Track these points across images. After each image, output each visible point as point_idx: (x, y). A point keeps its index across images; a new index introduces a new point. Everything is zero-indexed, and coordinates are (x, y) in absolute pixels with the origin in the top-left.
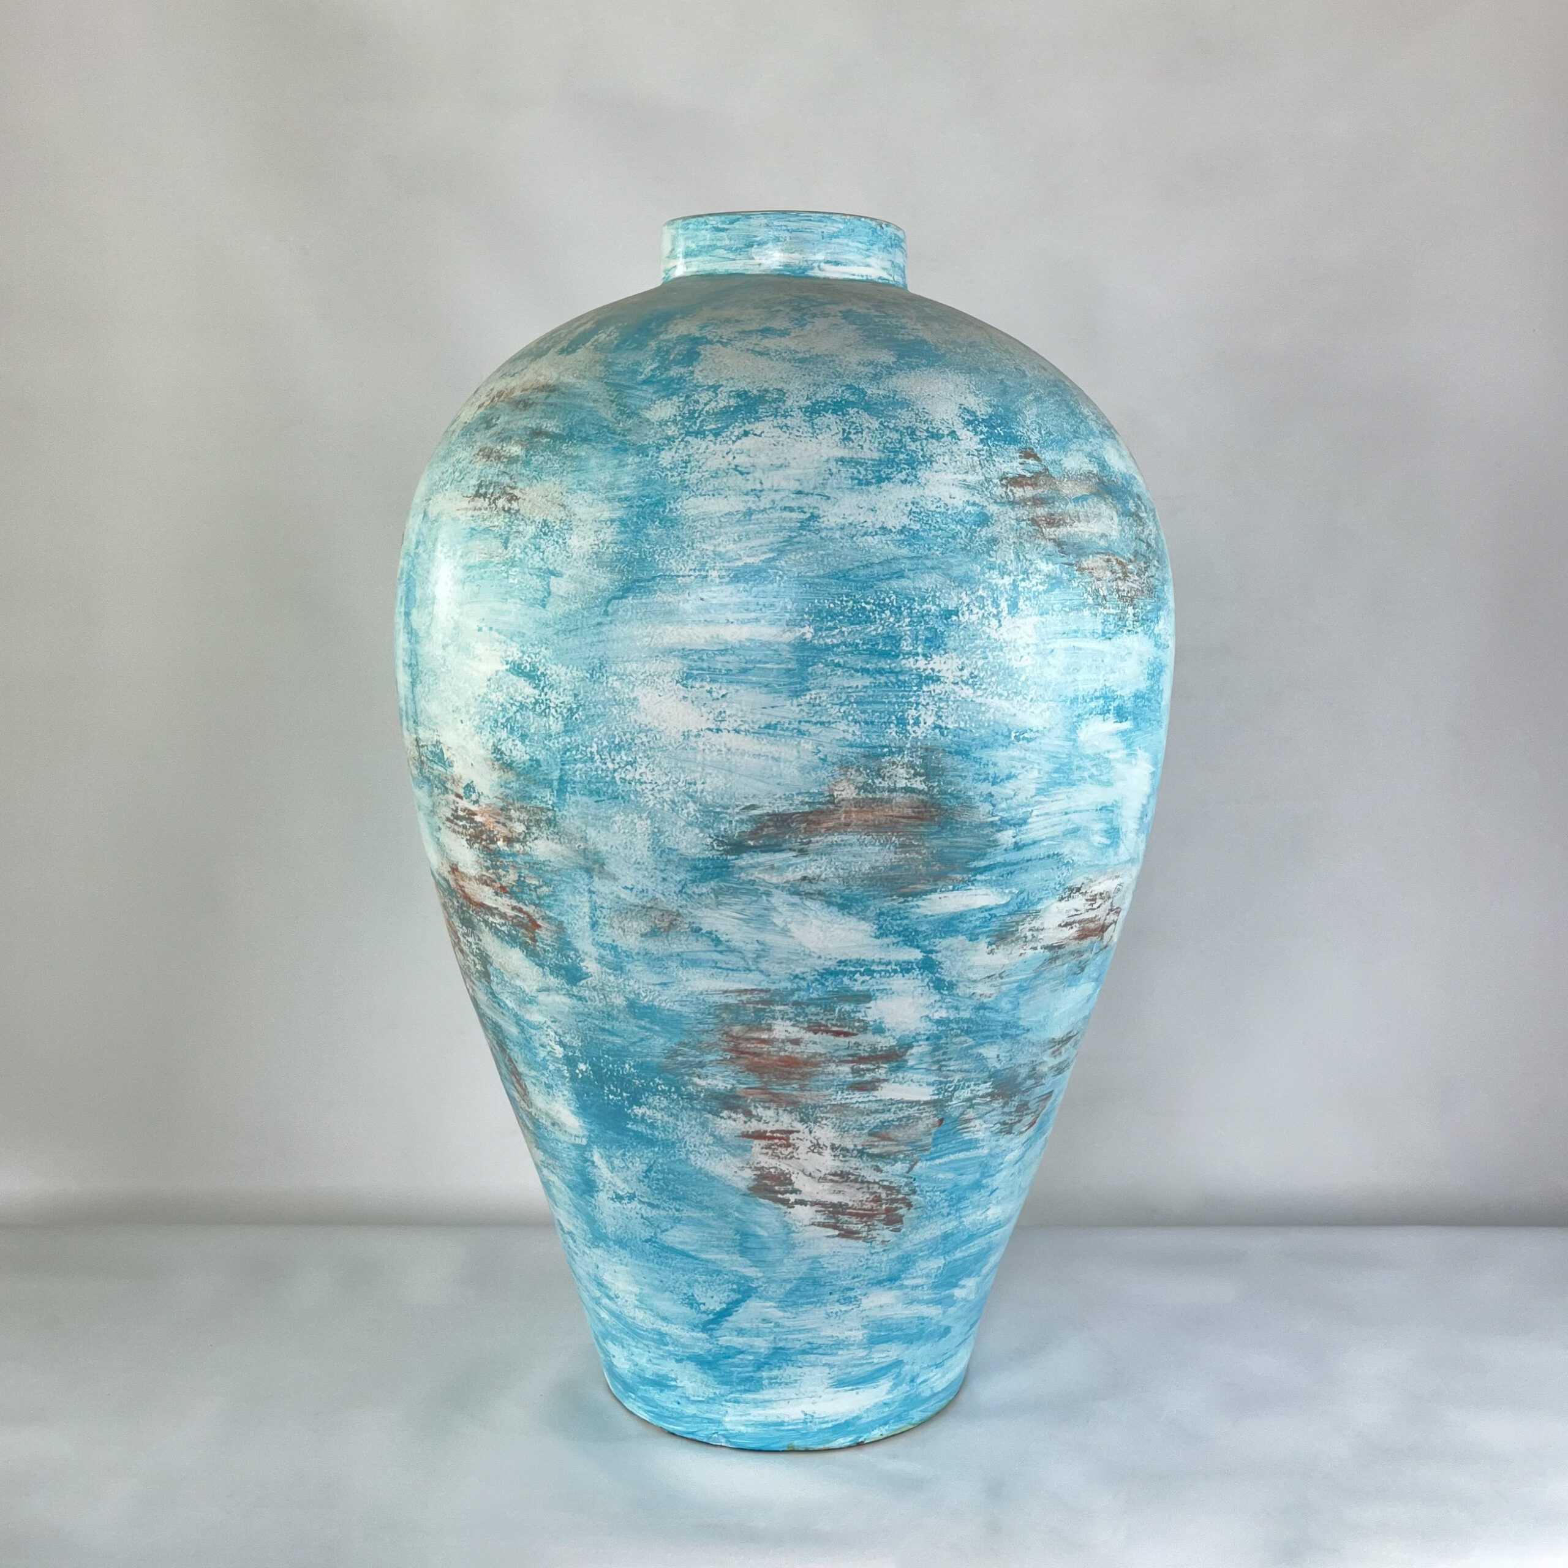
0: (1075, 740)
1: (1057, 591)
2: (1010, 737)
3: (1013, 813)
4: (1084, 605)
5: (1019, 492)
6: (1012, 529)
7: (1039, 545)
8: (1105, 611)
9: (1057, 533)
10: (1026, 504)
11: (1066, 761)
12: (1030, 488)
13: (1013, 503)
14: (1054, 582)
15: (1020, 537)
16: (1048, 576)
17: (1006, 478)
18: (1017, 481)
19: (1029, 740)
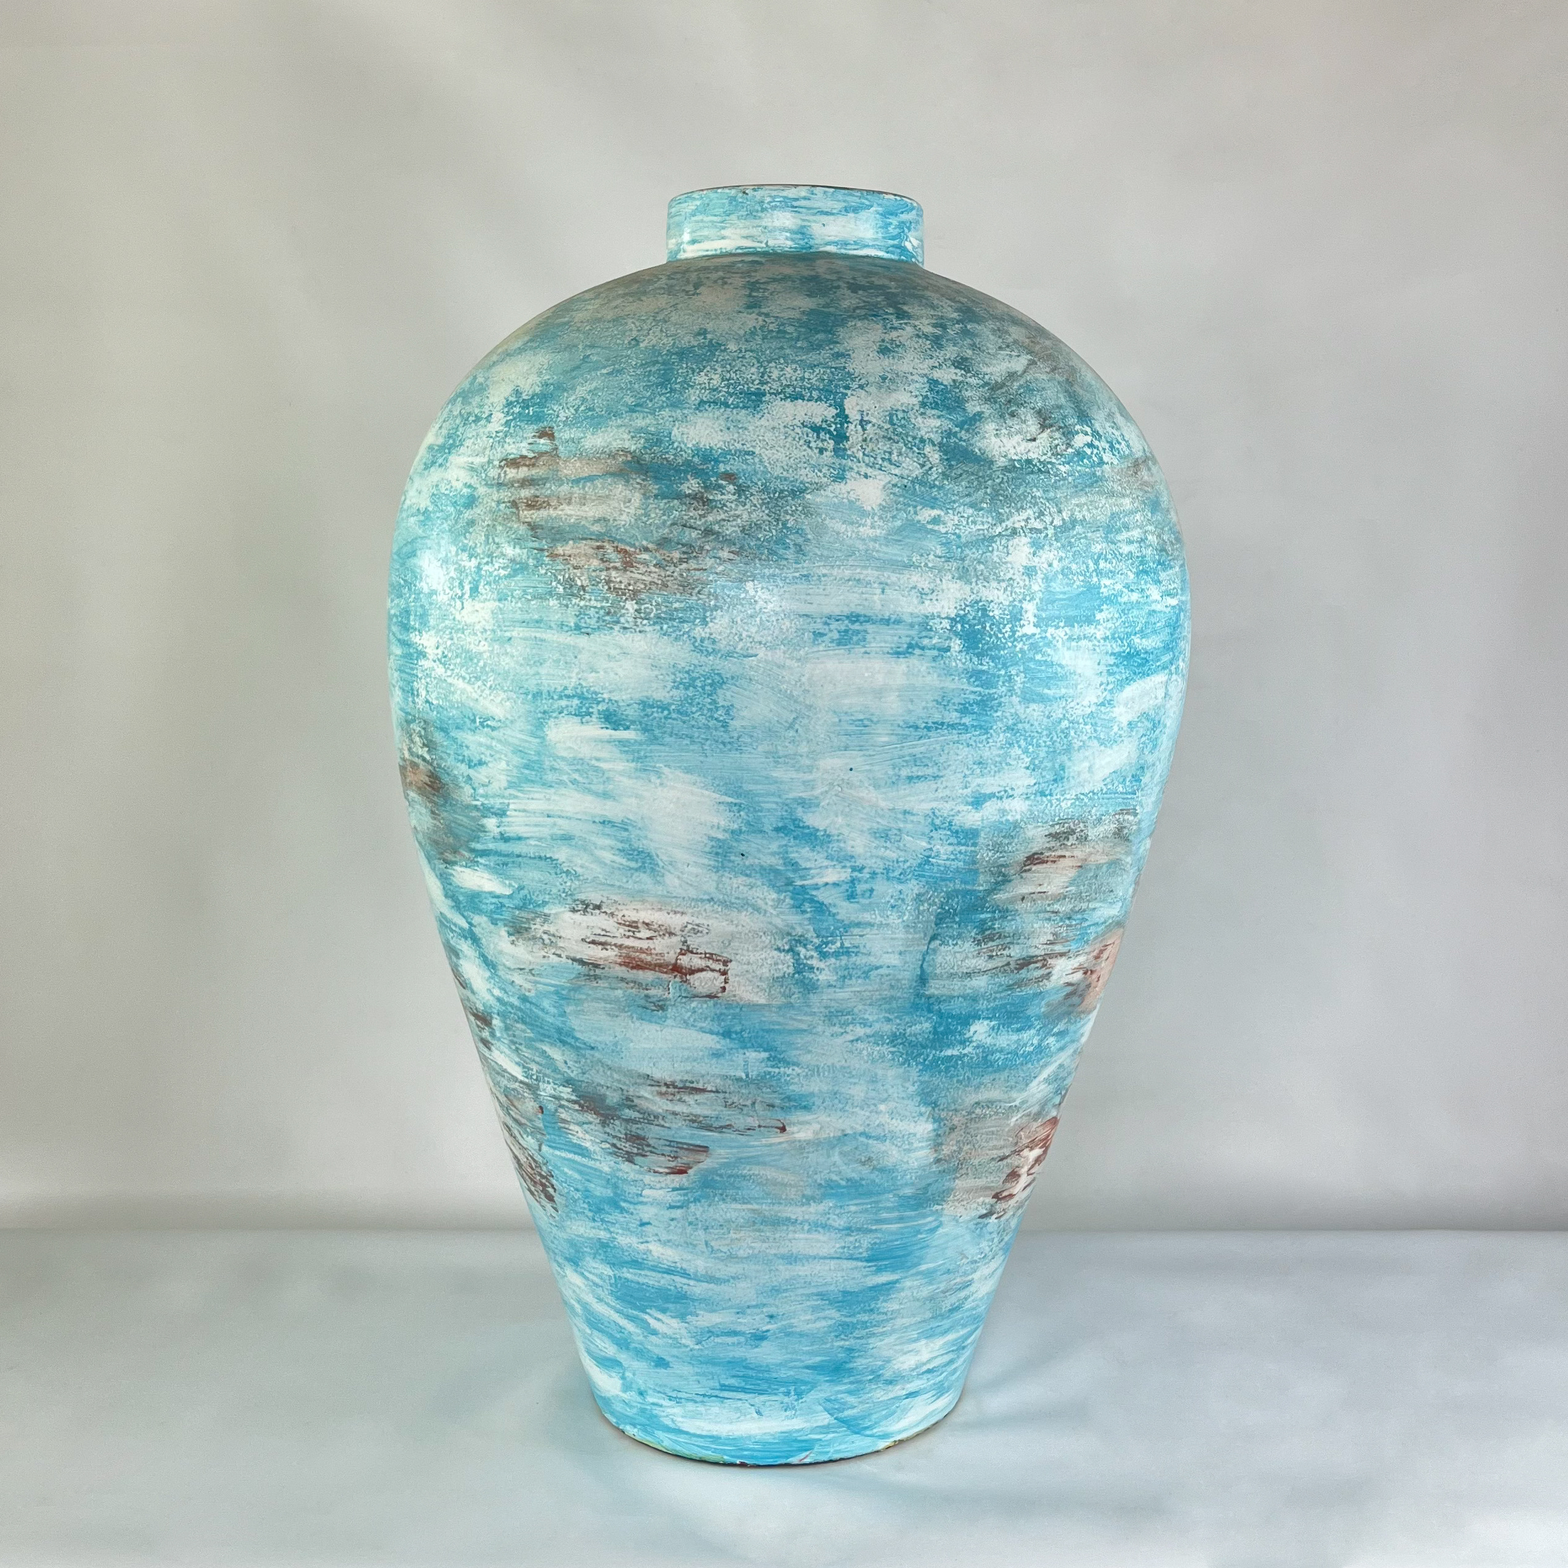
0: (543, 738)
1: (519, 577)
2: (474, 721)
3: (492, 801)
4: (551, 594)
5: (512, 473)
6: (490, 511)
7: (511, 528)
8: (582, 603)
9: (534, 517)
10: (513, 486)
11: (536, 758)
12: (525, 469)
13: (500, 485)
14: (518, 568)
15: (495, 520)
16: (513, 561)
17: (506, 460)
18: (514, 463)
19: (493, 729)
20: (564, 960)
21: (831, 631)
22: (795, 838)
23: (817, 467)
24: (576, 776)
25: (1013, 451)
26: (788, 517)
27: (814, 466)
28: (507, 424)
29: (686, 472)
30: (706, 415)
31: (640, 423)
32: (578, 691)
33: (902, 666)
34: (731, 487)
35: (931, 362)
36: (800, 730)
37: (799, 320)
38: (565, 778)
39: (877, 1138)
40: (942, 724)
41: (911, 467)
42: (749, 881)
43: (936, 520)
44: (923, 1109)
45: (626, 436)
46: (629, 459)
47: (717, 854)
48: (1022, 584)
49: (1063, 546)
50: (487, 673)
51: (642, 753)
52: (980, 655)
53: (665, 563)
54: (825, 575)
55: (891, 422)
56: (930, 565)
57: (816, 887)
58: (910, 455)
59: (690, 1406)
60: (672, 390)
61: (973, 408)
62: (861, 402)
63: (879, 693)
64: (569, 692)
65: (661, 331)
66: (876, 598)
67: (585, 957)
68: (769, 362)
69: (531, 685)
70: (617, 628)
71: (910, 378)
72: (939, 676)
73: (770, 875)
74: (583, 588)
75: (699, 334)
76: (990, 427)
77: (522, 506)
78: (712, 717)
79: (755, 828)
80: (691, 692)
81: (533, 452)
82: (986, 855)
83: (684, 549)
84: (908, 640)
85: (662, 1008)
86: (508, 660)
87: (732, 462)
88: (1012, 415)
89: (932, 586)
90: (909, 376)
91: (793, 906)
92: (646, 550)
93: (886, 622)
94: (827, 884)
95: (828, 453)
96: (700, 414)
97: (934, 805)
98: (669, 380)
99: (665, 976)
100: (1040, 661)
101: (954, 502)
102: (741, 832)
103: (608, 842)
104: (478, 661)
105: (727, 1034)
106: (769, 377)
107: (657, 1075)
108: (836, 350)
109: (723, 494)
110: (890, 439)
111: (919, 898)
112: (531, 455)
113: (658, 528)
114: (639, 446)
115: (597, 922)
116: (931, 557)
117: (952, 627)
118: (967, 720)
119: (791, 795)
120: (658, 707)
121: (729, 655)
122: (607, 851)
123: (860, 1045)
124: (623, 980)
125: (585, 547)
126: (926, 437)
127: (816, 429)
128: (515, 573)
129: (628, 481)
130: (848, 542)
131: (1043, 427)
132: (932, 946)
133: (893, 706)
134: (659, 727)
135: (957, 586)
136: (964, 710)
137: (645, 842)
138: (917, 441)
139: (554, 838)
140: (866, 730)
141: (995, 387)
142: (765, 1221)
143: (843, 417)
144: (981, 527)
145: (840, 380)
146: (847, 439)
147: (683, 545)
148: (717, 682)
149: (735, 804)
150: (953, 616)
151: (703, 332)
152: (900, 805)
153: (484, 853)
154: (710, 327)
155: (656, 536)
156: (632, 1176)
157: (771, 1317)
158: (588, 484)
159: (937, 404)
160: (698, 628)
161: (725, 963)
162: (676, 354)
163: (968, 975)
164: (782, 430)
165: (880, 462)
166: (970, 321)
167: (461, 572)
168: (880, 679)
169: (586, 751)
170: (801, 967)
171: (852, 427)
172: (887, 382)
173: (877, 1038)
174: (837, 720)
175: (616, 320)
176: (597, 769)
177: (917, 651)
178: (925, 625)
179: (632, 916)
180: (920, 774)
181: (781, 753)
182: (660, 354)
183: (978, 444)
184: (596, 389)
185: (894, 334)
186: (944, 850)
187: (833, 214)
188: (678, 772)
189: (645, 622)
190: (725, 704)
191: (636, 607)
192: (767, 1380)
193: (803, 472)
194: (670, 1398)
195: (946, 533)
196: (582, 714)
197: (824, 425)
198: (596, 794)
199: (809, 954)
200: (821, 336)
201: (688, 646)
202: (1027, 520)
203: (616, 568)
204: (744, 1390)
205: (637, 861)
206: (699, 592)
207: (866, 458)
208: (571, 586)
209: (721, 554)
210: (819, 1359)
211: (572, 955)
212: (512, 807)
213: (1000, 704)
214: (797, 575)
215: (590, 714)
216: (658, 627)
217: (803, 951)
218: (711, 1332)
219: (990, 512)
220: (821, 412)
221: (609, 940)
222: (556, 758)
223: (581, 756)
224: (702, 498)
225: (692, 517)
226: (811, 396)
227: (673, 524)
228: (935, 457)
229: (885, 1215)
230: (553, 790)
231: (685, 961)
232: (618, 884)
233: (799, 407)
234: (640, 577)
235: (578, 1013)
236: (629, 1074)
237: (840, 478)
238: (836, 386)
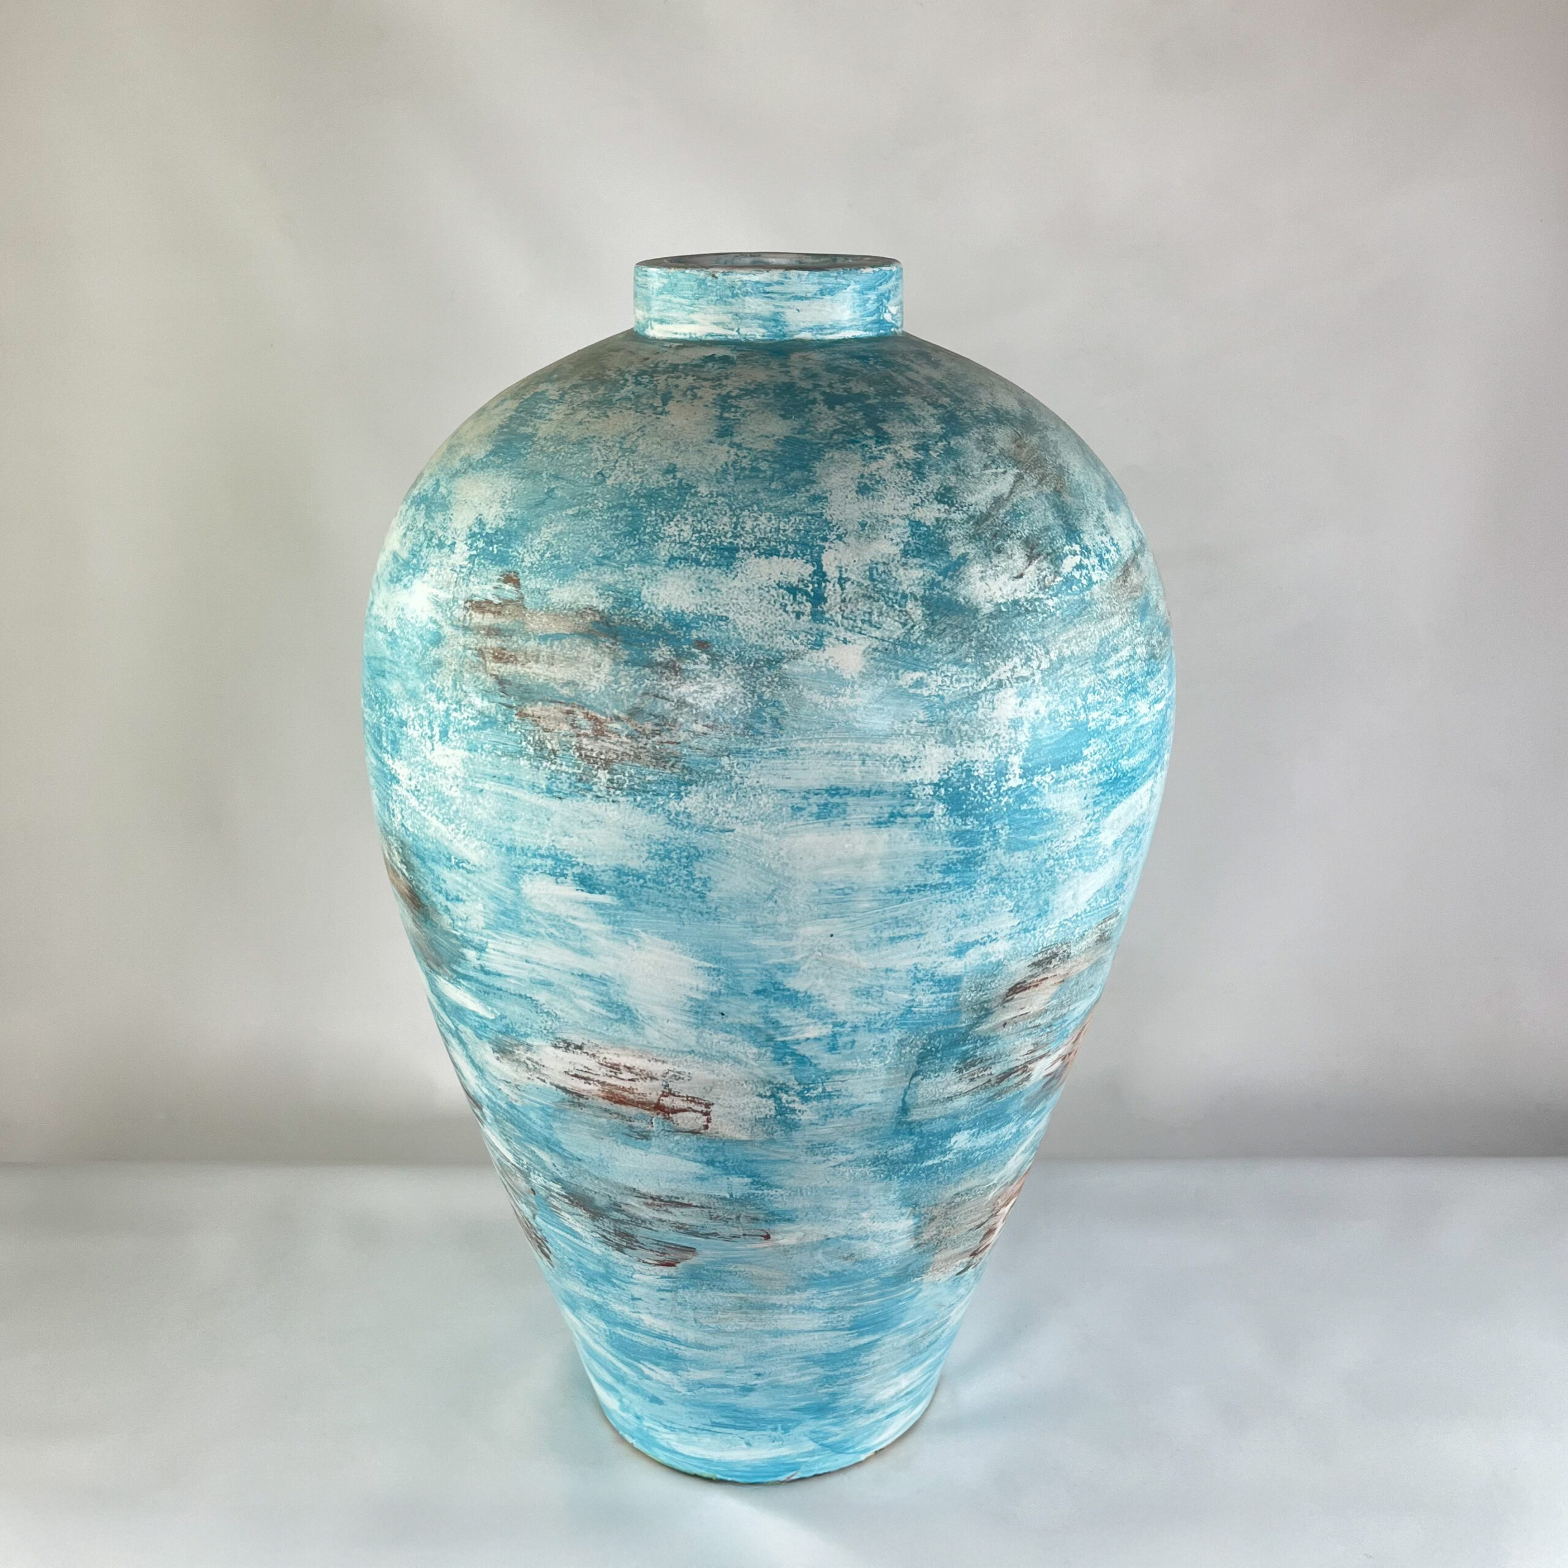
0: (519, 890)
1: (488, 731)
2: (449, 859)
3: (471, 935)
4: (521, 753)
5: (477, 618)
6: (457, 655)
7: (478, 678)
8: (553, 767)
9: (502, 670)
10: (479, 633)
11: (512, 908)
12: (491, 616)
13: (466, 629)
14: (487, 722)
15: (462, 666)
16: (481, 713)
17: (471, 601)
18: (480, 606)
20: (548, 1085)
21: (809, 805)
22: (775, 999)
23: (793, 634)
24: (553, 930)
25: (999, 593)
26: (764, 689)
27: (790, 633)
28: (471, 558)
29: (657, 638)
30: (676, 573)
31: (608, 578)
32: (552, 852)
33: (883, 836)
34: (705, 656)
35: (912, 499)
36: (779, 900)
37: (773, 452)
38: (542, 930)
39: (860, 1239)
40: (925, 886)
41: (892, 628)
42: (729, 1037)
43: (919, 683)
44: (904, 1210)
45: (594, 593)
46: (598, 619)
47: (697, 1012)
48: (1007, 738)
49: (1051, 690)
50: (460, 819)
51: (618, 918)
52: (963, 817)
53: (637, 734)
54: (803, 749)
55: (872, 580)
56: (912, 731)
57: (798, 1042)
58: (891, 614)
59: (684, 1435)
60: (641, 542)
61: (956, 550)
62: (839, 556)
63: (860, 862)
64: (542, 852)
65: (628, 464)
66: (856, 770)
67: (568, 1087)
68: (742, 510)
69: (505, 838)
70: (589, 795)
71: (891, 521)
72: (922, 841)
73: (752, 1033)
74: (554, 752)
75: (668, 472)
76: (975, 570)
77: (489, 657)
78: (688, 888)
79: (735, 991)
80: (666, 863)
81: (499, 598)
82: (968, 996)
83: (656, 721)
84: (889, 810)
85: (646, 1138)
86: (480, 810)
87: (705, 628)
88: (999, 551)
89: (915, 753)
90: (890, 519)
91: (775, 1059)
92: (618, 719)
93: (867, 793)
94: (808, 1039)
95: (804, 618)
96: (671, 573)
97: (916, 960)
98: (637, 530)
99: (647, 1112)
100: (1025, 811)
101: (938, 661)
102: (720, 994)
103: (586, 993)
104: (451, 805)
105: (710, 1163)
106: (743, 528)
107: (644, 1190)
108: (812, 492)
109: (696, 663)
110: (870, 597)
111: (901, 1043)
112: (497, 601)
113: (629, 696)
114: (608, 605)
115: (581, 1061)
116: (914, 723)
117: (935, 792)
118: (950, 879)
119: (771, 961)
120: (634, 875)
121: (705, 829)
122: (586, 1001)
123: (842, 1169)
124: (606, 1110)
125: (553, 710)
126: (908, 592)
127: (792, 590)
128: (483, 726)
129: (596, 644)
130: (828, 714)
131: (1031, 558)
132: (914, 1081)
133: (875, 874)
134: (635, 894)
135: (941, 750)
136: (947, 870)
137: (625, 998)
138: (898, 598)
139: (533, 981)
140: (846, 898)
141: (979, 520)
142: (752, 1306)
143: (820, 575)
144: (966, 684)
145: (816, 530)
146: (825, 600)
147: (656, 717)
148: (694, 855)
149: (714, 969)
150: (936, 781)
151: (672, 470)
152: (883, 964)
153: (465, 977)
154: (679, 462)
155: (627, 705)
156: (622, 1261)
157: (759, 1375)
158: (556, 643)
159: (919, 551)
160: (672, 802)
161: (708, 1106)
162: (644, 496)
163: (950, 1099)
164: (757, 592)
165: (860, 624)
166: (954, 434)
167: (430, 713)
168: (861, 850)
169: (562, 910)
170: (782, 1110)
171: (830, 586)
172: (867, 529)
173: (860, 1162)
174: (817, 890)
175: (581, 443)
176: (573, 927)
177: (899, 820)
178: (907, 793)
179: (615, 1060)
180: (902, 934)
181: (760, 923)
182: (627, 495)
183: (963, 592)
184: (561, 533)
185: (874, 466)
186: (926, 999)
187: (807, 298)
188: (655, 938)
189: (618, 792)
190: (702, 876)
191: (608, 776)
192: (755, 1420)
193: (780, 639)
194: (665, 1427)
195: (930, 696)
196: (558, 875)
197: (801, 586)
198: (574, 950)
199: (790, 1099)
200: (797, 474)
201: (662, 819)
202: (1013, 670)
203: (586, 735)
204: (735, 1427)
205: (616, 1013)
206: (673, 766)
207: (845, 621)
208: (542, 749)
209: (694, 727)
210: (803, 1403)
211: (556, 1083)
212: (490, 945)
213: (984, 859)
214: (774, 749)
215: (565, 876)
216: (632, 799)
217: (784, 1097)
218: (701, 1384)
219: (975, 666)
220: (797, 569)
221: (591, 1076)
222: (533, 911)
223: (557, 913)
224: (674, 667)
225: (663, 688)
226: (787, 551)
227: (645, 694)
228: (917, 612)
229: (866, 1294)
230: (530, 940)
231: (667, 1101)
232: (598, 1030)
233: (774, 564)
234: (612, 746)
235: (564, 1130)
236: (616, 1185)
237: (818, 645)
238: (812, 539)
